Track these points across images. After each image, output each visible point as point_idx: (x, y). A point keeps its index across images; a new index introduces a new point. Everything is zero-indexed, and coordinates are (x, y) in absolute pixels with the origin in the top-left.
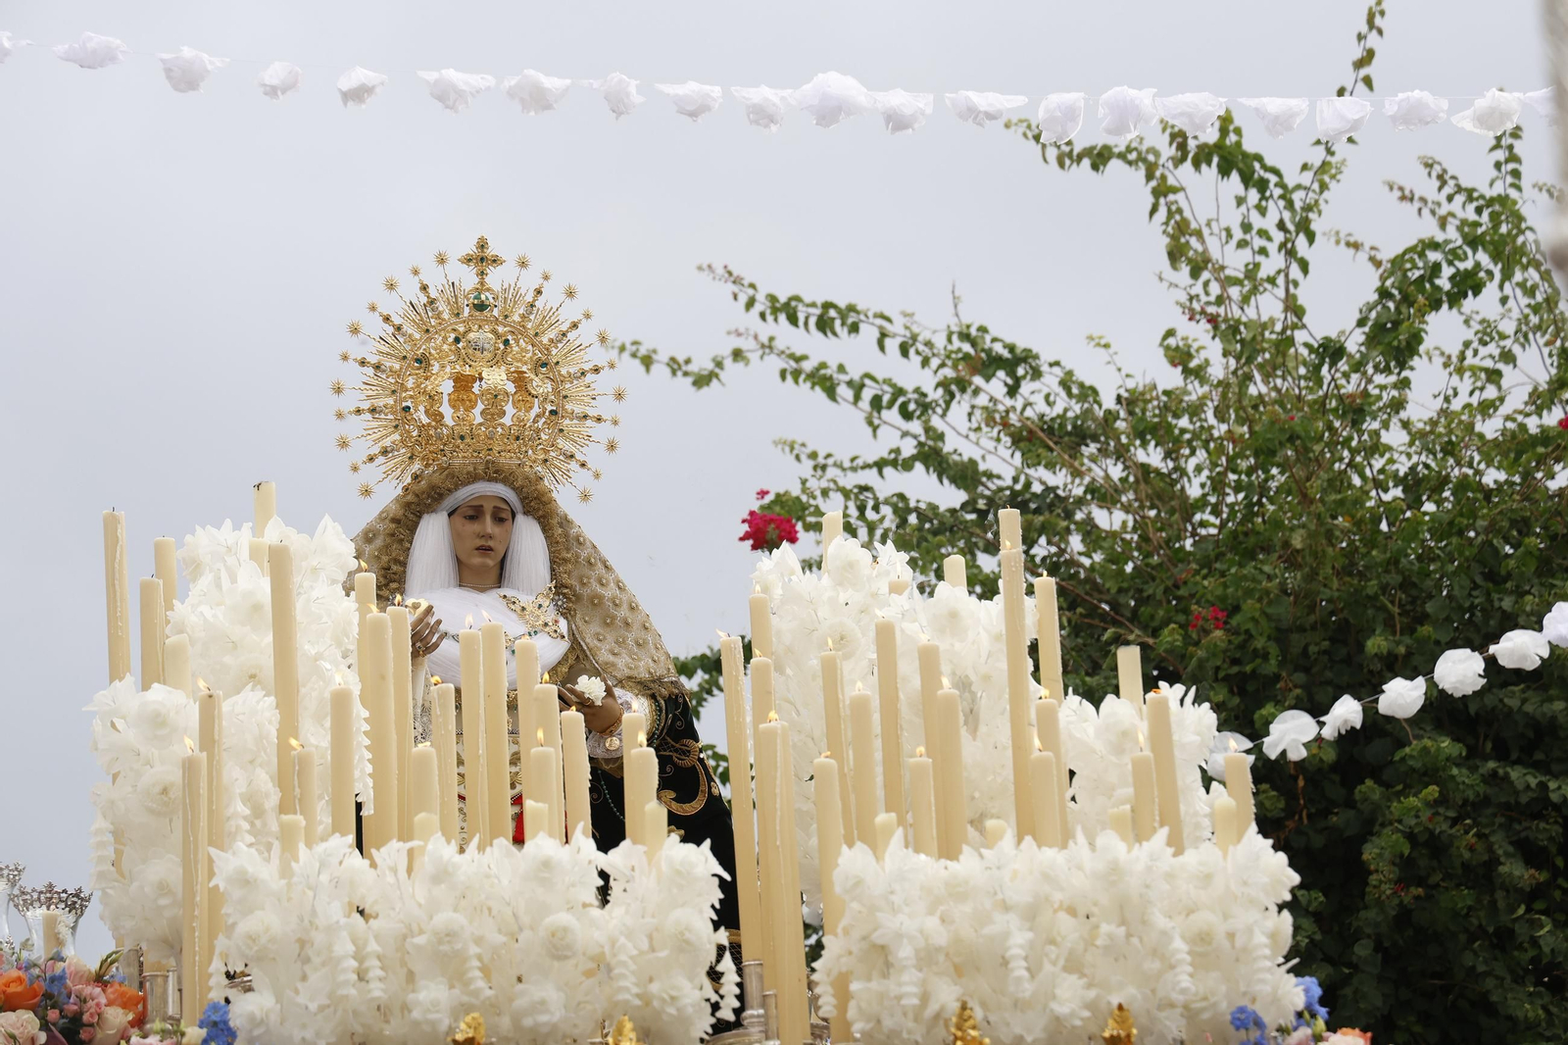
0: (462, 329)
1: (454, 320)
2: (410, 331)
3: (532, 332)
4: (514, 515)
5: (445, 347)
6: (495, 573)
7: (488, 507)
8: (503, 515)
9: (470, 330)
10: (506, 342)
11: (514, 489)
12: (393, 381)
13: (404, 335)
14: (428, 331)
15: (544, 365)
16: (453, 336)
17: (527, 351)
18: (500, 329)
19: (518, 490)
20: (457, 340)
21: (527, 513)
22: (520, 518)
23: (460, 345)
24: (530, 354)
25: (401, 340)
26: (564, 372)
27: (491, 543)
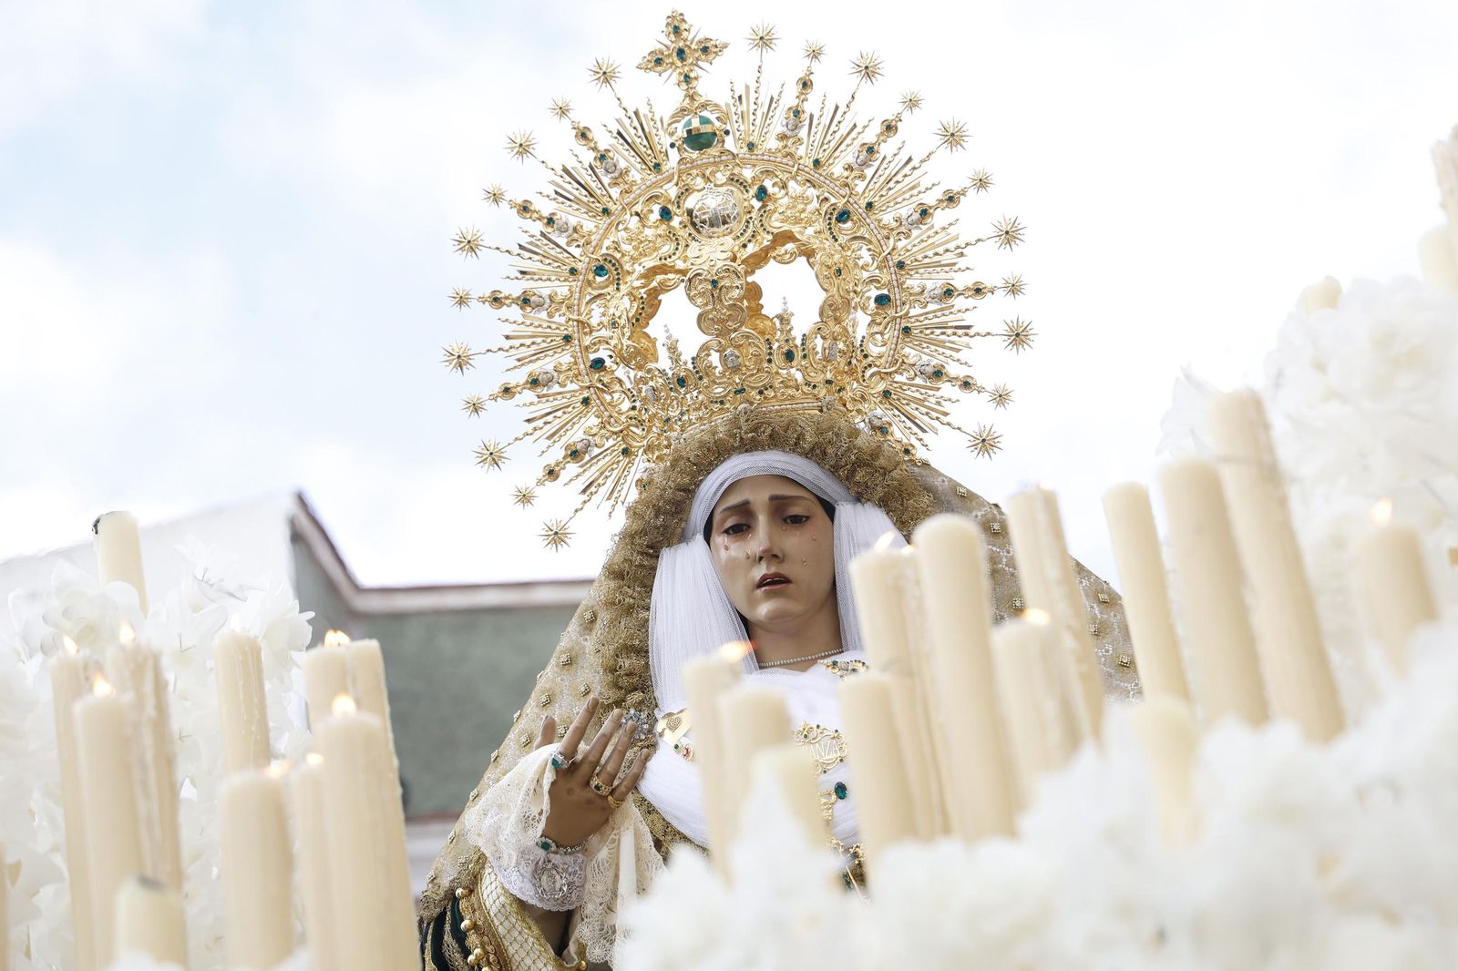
0: (673, 191)
1: (653, 177)
2: (573, 221)
3: (810, 163)
4: (830, 510)
5: (649, 232)
6: (821, 628)
7: (759, 498)
8: (796, 510)
9: (688, 191)
10: (762, 193)
11: (808, 454)
12: (562, 320)
13: (562, 230)
14: (606, 211)
15: (844, 216)
16: (656, 208)
17: (807, 201)
18: (748, 174)
19: (816, 454)
20: (666, 214)
21: (859, 499)
22: (845, 511)
23: (675, 222)
24: (815, 204)
25: (562, 241)
26: (887, 218)
27: (785, 570)
